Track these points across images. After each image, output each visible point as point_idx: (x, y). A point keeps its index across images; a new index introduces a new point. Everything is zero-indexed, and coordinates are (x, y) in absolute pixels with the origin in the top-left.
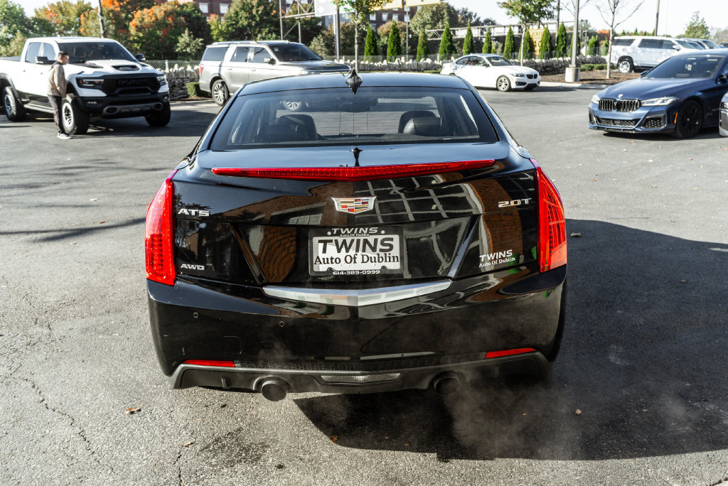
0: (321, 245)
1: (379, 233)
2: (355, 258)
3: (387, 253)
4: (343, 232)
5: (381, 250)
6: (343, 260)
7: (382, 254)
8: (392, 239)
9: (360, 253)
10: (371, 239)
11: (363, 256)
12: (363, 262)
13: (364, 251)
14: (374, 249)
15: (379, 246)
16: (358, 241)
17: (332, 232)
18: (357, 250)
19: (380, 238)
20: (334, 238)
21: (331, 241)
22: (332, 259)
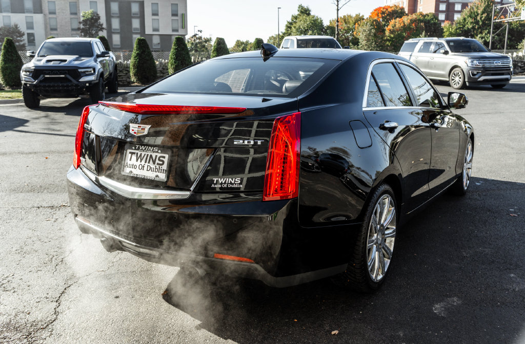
0: (130, 155)
1: (157, 152)
2: (144, 167)
3: (161, 166)
4: (141, 148)
5: (158, 164)
6: (138, 167)
7: (158, 167)
8: (164, 157)
9: (147, 164)
10: (154, 155)
11: (148, 166)
12: (147, 170)
13: (149, 163)
14: (154, 163)
15: (157, 161)
16: (148, 155)
17: (136, 147)
18: (146, 162)
19: (159, 155)
20: (136, 151)
21: (134, 153)
22: (133, 165)
